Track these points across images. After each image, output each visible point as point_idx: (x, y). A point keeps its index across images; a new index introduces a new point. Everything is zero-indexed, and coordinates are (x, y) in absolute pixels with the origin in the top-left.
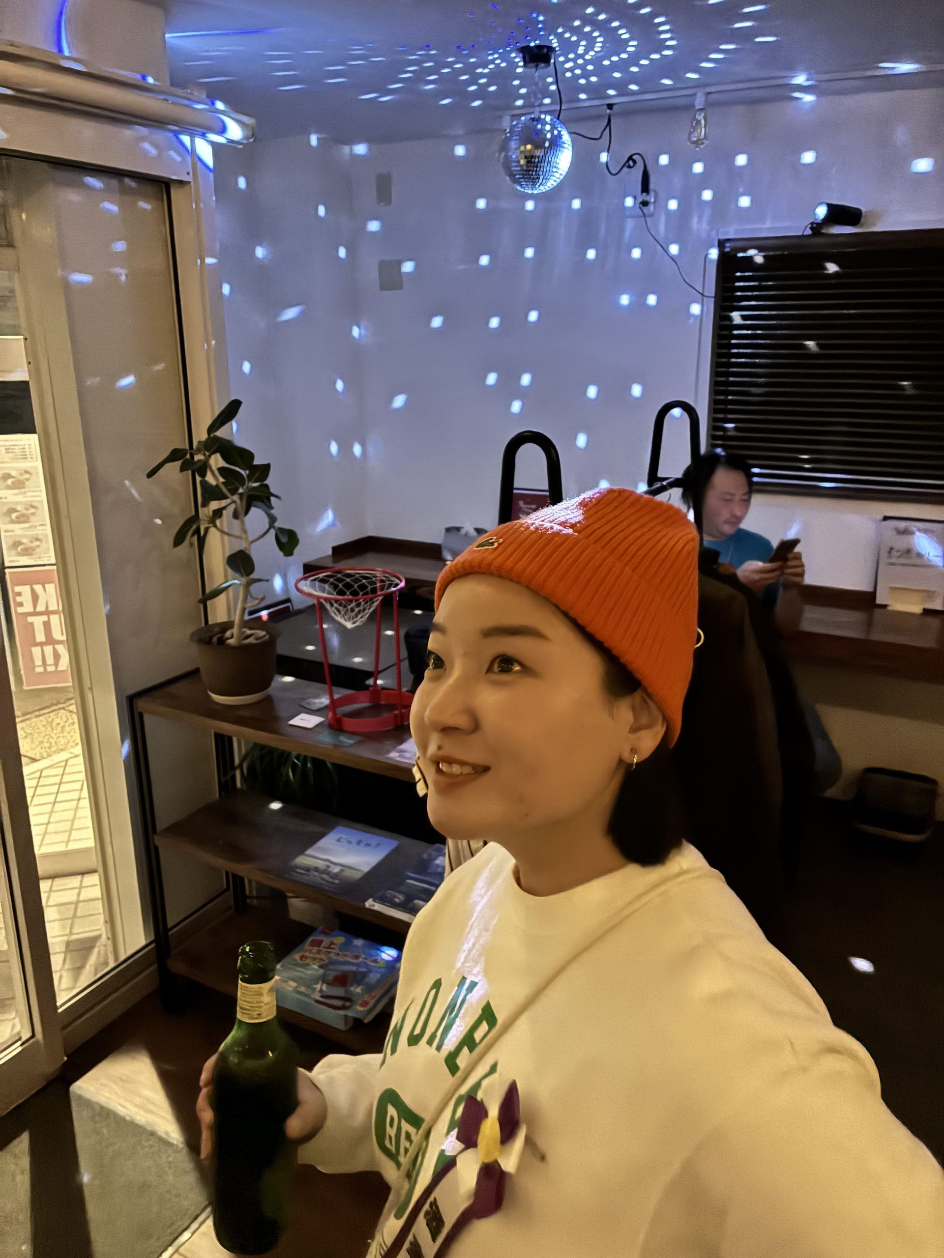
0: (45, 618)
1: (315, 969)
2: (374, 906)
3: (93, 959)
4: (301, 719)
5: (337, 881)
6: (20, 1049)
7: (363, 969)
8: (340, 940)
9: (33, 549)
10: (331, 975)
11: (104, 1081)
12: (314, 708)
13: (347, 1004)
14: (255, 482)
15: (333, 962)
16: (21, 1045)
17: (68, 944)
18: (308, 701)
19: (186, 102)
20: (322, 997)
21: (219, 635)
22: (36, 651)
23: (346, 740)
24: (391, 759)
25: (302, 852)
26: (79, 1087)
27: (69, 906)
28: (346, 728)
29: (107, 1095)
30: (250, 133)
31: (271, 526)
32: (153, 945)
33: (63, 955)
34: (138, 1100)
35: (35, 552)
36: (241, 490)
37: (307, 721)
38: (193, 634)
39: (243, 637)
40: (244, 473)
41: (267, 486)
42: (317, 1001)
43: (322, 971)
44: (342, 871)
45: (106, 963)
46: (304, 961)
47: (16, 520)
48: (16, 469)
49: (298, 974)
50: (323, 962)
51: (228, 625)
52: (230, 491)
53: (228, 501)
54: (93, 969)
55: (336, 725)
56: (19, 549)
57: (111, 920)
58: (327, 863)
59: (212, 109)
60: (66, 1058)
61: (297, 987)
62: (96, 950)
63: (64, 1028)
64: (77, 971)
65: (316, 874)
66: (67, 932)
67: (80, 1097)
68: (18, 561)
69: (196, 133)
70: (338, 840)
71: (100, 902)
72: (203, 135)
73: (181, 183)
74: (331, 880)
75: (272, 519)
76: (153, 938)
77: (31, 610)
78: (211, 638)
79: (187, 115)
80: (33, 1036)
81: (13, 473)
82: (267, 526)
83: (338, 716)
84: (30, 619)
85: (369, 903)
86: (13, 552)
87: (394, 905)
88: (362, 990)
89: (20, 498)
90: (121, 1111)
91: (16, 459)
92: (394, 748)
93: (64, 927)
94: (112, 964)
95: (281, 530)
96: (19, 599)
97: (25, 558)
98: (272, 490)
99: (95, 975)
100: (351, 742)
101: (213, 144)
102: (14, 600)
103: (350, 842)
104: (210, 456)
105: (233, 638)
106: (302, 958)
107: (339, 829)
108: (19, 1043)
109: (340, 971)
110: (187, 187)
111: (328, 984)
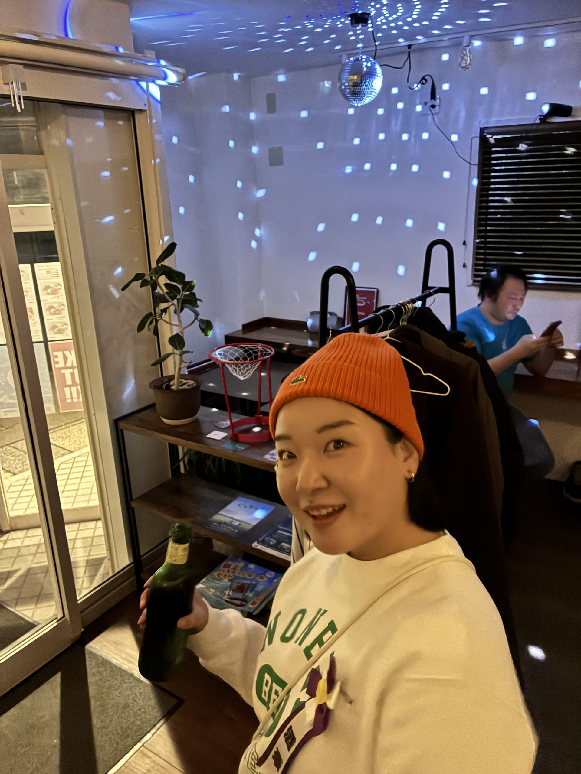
0: (71, 371)
1: (226, 582)
2: (257, 546)
3: (101, 571)
4: (214, 434)
5: (236, 531)
6: (56, 624)
7: (254, 582)
8: (242, 564)
9: (64, 330)
10: (235, 585)
11: (105, 643)
12: (223, 427)
13: (244, 603)
14: (187, 291)
15: (236, 578)
16: (57, 622)
17: (87, 561)
18: (219, 423)
19: (143, 62)
20: (229, 598)
21: (167, 383)
22: (67, 390)
23: (239, 447)
24: (266, 459)
25: (217, 512)
26: (91, 647)
27: (89, 539)
28: (240, 440)
29: (106, 651)
30: (183, 78)
31: (196, 318)
32: (133, 565)
33: (84, 568)
34: (123, 655)
35: (65, 332)
36: (178, 297)
37: (217, 435)
38: (152, 382)
39: (180, 384)
40: (180, 286)
41: (194, 294)
42: (226, 601)
43: (230, 583)
44: (240, 524)
45: (108, 574)
46: (220, 576)
47: (54, 313)
48: (52, 283)
49: (215, 584)
50: (230, 578)
51: (172, 378)
52: (171, 297)
53: (170, 304)
54: (101, 577)
55: (234, 438)
56: (56, 330)
57: (109, 549)
58: (231, 520)
59: (158, 65)
60: (83, 630)
61: (215, 592)
62: (103, 565)
63: (81, 612)
64: (92, 577)
65: (225, 526)
66: (87, 554)
67: (91, 653)
68: (55, 337)
69: (149, 80)
70: (239, 505)
71: (103, 537)
72: (153, 81)
73: (141, 111)
74: (232, 530)
75: (197, 314)
76: (132, 561)
77: (63, 366)
78: (162, 385)
79: (142, 69)
80: (64, 616)
81: (51, 285)
82: (193, 319)
83: (235, 433)
84: (63, 371)
85: (255, 545)
86: (52, 332)
87: (269, 546)
88: (253, 595)
89: (55, 300)
90: (114, 661)
91: (53, 277)
92: (267, 453)
93: (85, 552)
94: (111, 574)
95: (202, 321)
96: (56, 360)
97: (60, 335)
98: (198, 296)
99: (102, 580)
100: (243, 448)
101: (160, 87)
102: (54, 360)
103: (246, 507)
104: (158, 277)
105: (174, 385)
106: (219, 575)
107: (240, 498)
108: (56, 620)
109: (241, 583)
110: (144, 113)
111: (233, 591)
